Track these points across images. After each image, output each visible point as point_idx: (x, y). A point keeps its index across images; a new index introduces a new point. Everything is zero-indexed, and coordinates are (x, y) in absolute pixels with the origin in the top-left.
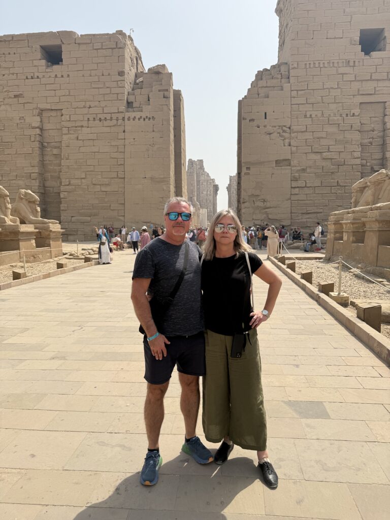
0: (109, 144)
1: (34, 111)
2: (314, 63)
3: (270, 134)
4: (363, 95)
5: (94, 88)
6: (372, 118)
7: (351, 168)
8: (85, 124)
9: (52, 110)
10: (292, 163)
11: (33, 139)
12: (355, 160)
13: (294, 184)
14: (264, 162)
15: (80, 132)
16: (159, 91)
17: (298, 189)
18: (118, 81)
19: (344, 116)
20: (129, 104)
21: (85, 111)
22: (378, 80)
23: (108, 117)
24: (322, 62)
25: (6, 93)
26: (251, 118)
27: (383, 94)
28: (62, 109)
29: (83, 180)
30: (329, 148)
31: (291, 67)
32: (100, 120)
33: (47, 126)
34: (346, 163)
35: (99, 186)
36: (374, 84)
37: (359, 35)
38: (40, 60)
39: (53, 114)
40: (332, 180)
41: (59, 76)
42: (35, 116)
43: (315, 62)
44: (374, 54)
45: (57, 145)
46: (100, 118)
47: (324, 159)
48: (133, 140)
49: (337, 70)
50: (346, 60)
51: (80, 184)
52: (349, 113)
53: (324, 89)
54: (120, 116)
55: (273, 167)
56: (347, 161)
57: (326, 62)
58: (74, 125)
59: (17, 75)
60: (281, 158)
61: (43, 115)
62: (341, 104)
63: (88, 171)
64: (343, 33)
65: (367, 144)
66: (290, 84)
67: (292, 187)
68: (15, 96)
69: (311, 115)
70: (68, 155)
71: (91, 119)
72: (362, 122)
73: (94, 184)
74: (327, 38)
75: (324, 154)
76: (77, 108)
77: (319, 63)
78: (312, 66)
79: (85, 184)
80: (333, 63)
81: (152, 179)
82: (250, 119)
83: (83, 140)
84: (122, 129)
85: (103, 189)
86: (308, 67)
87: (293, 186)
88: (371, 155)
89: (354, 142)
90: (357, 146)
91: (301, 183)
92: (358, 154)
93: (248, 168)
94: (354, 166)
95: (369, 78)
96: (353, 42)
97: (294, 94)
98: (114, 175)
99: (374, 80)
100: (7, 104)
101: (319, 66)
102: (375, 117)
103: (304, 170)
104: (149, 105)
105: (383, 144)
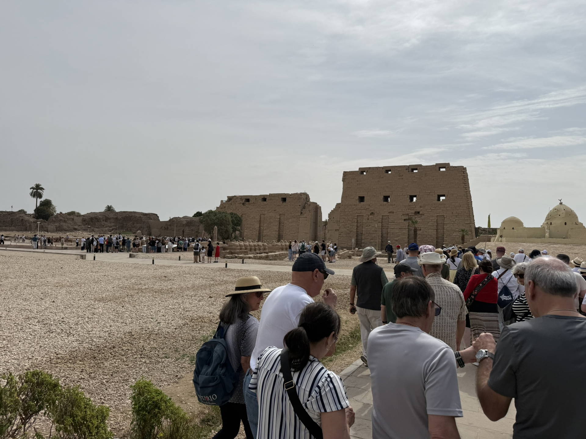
0: (295, 223)
1: (278, 214)
3: (334, 223)
4: (358, 213)
5: (293, 209)
8: (290, 218)
10: (339, 230)
11: (277, 221)
13: (340, 236)
14: (332, 230)
15: (289, 220)
16: (308, 210)
20: (301, 213)
21: (290, 215)
23: (296, 217)
25: (272, 210)
27: (362, 213)
28: (285, 214)
30: (348, 227)
33: (282, 218)
34: (353, 231)
36: (361, 211)
37: (358, 198)
38: (281, 201)
39: (283, 215)
40: (349, 235)
41: (285, 205)
42: (278, 216)
44: (362, 203)
45: (283, 223)
46: (294, 217)
47: (347, 230)
48: (301, 223)
49: (353, 207)
50: (354, 204)
52: (354, 218)
53: (348, 212)
54: (299, 216)
55: (334, 231)
58: (287, 218)
59: (275, 205)
60: (337, 229)
61: (280, 215)
62: (352, 216)
63: (290, 230)
64: (354, 197)
65: (358, 226)
66: (340, 210)
68: (274, 210)
69: (345, 218)
70: (286, 226)
71: (292, 217)
72: (358, 220)
73: (291, 234)
74: (350, 198)
79: (289, 233)
80: (351, 205)
81: (305, 233)
83: (289, 222)
84: (299, 220)
85: (293, 235)
86: (345, 206)
88: (360, 229)
89: (355, 226)
91: (341, 236)
92: (355, 229)
93: (329, 231)
94: (355, 232)
95: (360, 209)
96: (356, 200)
97: (341, 212)
98: (296, 231)
100: (272, 212)
101: (348, 206)
102: (361, 219)
103: (342, 232)
104: (306, 214)
105: (363, 226)
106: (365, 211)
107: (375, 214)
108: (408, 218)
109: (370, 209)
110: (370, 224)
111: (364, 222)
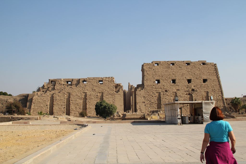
0: (112, 99)
1: (98, 92)
4: (157, 91)
5: (109, 88)
7: (155, 103)
9: (101, 92)
10: (145, 102)
11: (97, 98)
14: (140, 102)
15: (107, 96)
18: (113, 87)
19: (154, 94)
20: (116, 91)
23: (112, 94)
25: (92, 89)
27: (160, 91)
28: (103, 92)
30: (151, 100)
31: (144, 86)
40: (152, 106)
41: (102, 86)
45: (102, 99)
48: (117, 98)
49: (152, 87)
53: (150, 90)
54: (114, 94)
55: (142, 103)
58: (105, 95)
59: (94, 86)
62: (153, 92)
64: (153, 80)
66: (144, 89)
68: (94, 89)
69: (148, 94)
71: (109, 94)
72: (157, 95)
74: (150, 81)
76: (106, 92)
77: (149, 85)
80: (151, 85)
83: (107, 98)
84: (114, 96)
86: (147, 86)
87: (145, 106)
88: (159, 101)
93: (138, 103)
95: (158, 88)
100: (92, 91)
103: (147, 104)
104: (119, 91)
105: (160, 99)
106: (161, 89)
107: (168, 91)
108: (188, 93)
109: (164, 88)
110: (165, 98)
111: (161, 96)
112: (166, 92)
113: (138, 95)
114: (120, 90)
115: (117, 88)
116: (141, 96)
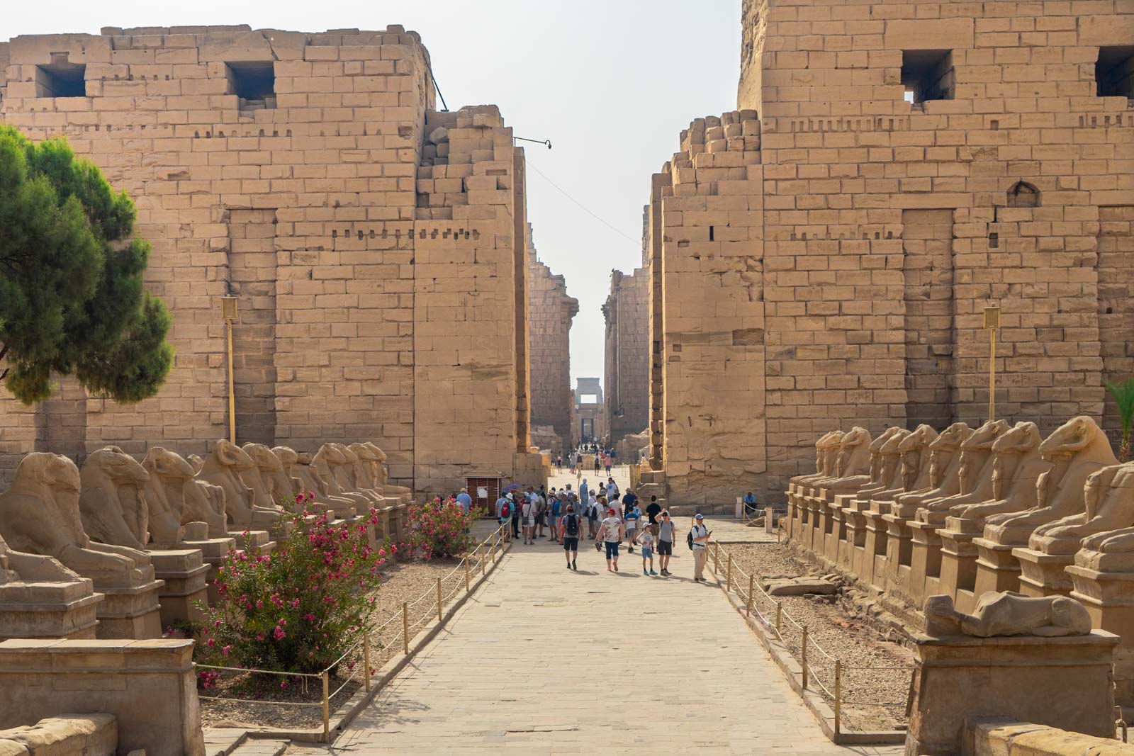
0: (380, 290)
1: (215, 212)
2: (811, 122)
3: (721, 273)
4: (910, 192)
5: (346, 163)
6: (928, 242)
7: (886, 351)
8: (327, 242)
9: (253, 209)
10: (766, 336)
11: (211, 275)
12: (894, 332)
13: (772, 383)
14: (709, 334)
15: (315, 261)
16: (488, 173)
17: (778, 394)
18: (398, 149)
19: (872, 236)
20: (421, 199)
21: (328, 213)
22: (937, 162)
23: (379, 231)
24: (825, 120)
25: (150, 169)
26: (682, 239)
27: (948, 192)
28: (277, 209)
29: (323, 370)
30: (840, 306)
31: (763, 128)
32: (360, 235)
33: (240, 246)
34: (876, 340)
35: (357, 384)
36: (931, 170)
37: (901, 64)
38: (225, 94)
39: (256, 217)
40: (847, 377)
41: (268, 132)
42: (215, 222)
43: (812, 119)
44: (930, 105)
45: (265, 287)
46: (360, 232)
47: (831, 329)
48: (432, 281)
49: (857, 140)
50: (875, 116)
51: (317, 379)
52: (880, 231)
53: (830, 178)
54: (405, 227)
55: (727, 346)
56: (878, 335)
57: (834, 120)
58: (302, 245)
59: (174, 129)
60: (746, 327)
61: (232, 221)
62: (864, 212)
63: (335, 350)
64: (868, 57)
65: (917, 297)
66: (761, 166)
67: (766, 390)
68: (169, 175)
69: (804, 234)
70: (291, 314)
71: (341, 232)
72: (909, 250)
73: (347, 380)
74: (836, 68)
75: (832, 319)
76: (310, 206)
77: (821, 121)
78: (806, 127)
79: (329, 379)
80: (849, 122)
81: (472, 366)
82: (679, 240)
83: (323, 281)
84: (407, 256)
85: (369, 390)
86: (797, 128)
87: (769, 387)
88: (928, 319)
89: (891, 296)
90: (896, 303)
91: (785, 382)
92: (898, 321)
93: (675, 348)
94: (891, 346)
95: (921, 158)
96: (889, 80)
97: (770, 186)
98: (392, 358)
99: (930, 161)
100: (151, 194)
101: (821, 127)
102: (933, 240)
103: (791, 353)
104: (466, 203)
105: (952, 298)
106: (961, 170)
107: (1045, 199)
109: (1004, 153)
110: (1010, 276)
111: (960, 261)
112: (1024, 214)
113: (683, 243)
114: (470, 182)
115: (445, 160)
116: (720, 263)
